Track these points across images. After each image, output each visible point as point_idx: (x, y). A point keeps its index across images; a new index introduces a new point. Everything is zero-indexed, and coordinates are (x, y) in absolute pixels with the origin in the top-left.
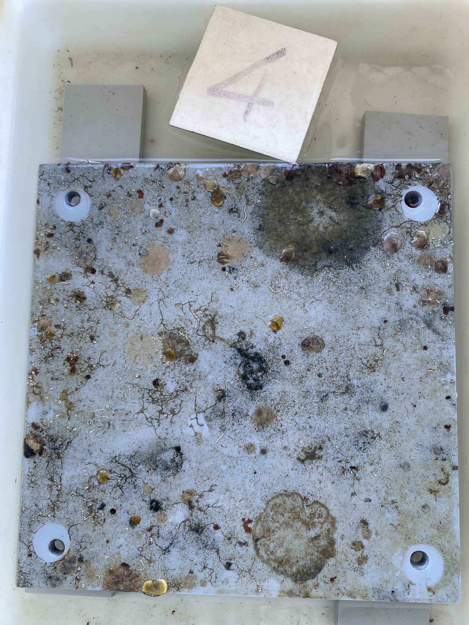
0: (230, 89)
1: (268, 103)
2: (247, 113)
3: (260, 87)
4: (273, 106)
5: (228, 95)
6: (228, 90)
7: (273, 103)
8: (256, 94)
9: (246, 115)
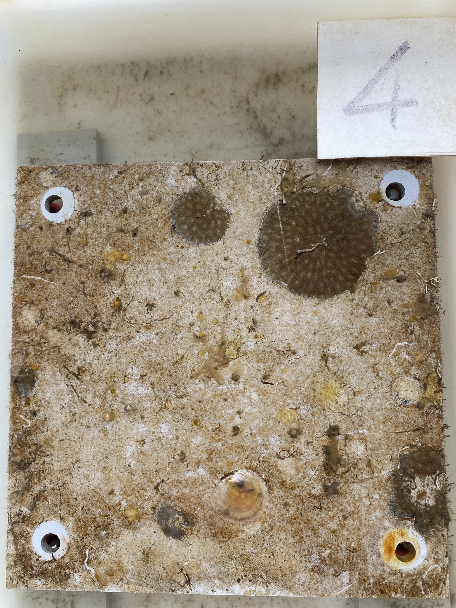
0: (366, 102)
1: (410, 103)
2: (393, 120)
3: (396, 90)
4: (417, 104)
5: (367, 109)
6: (366, 104)
7: (416, 101)
8: (395, 98)
9: (393, 123)
